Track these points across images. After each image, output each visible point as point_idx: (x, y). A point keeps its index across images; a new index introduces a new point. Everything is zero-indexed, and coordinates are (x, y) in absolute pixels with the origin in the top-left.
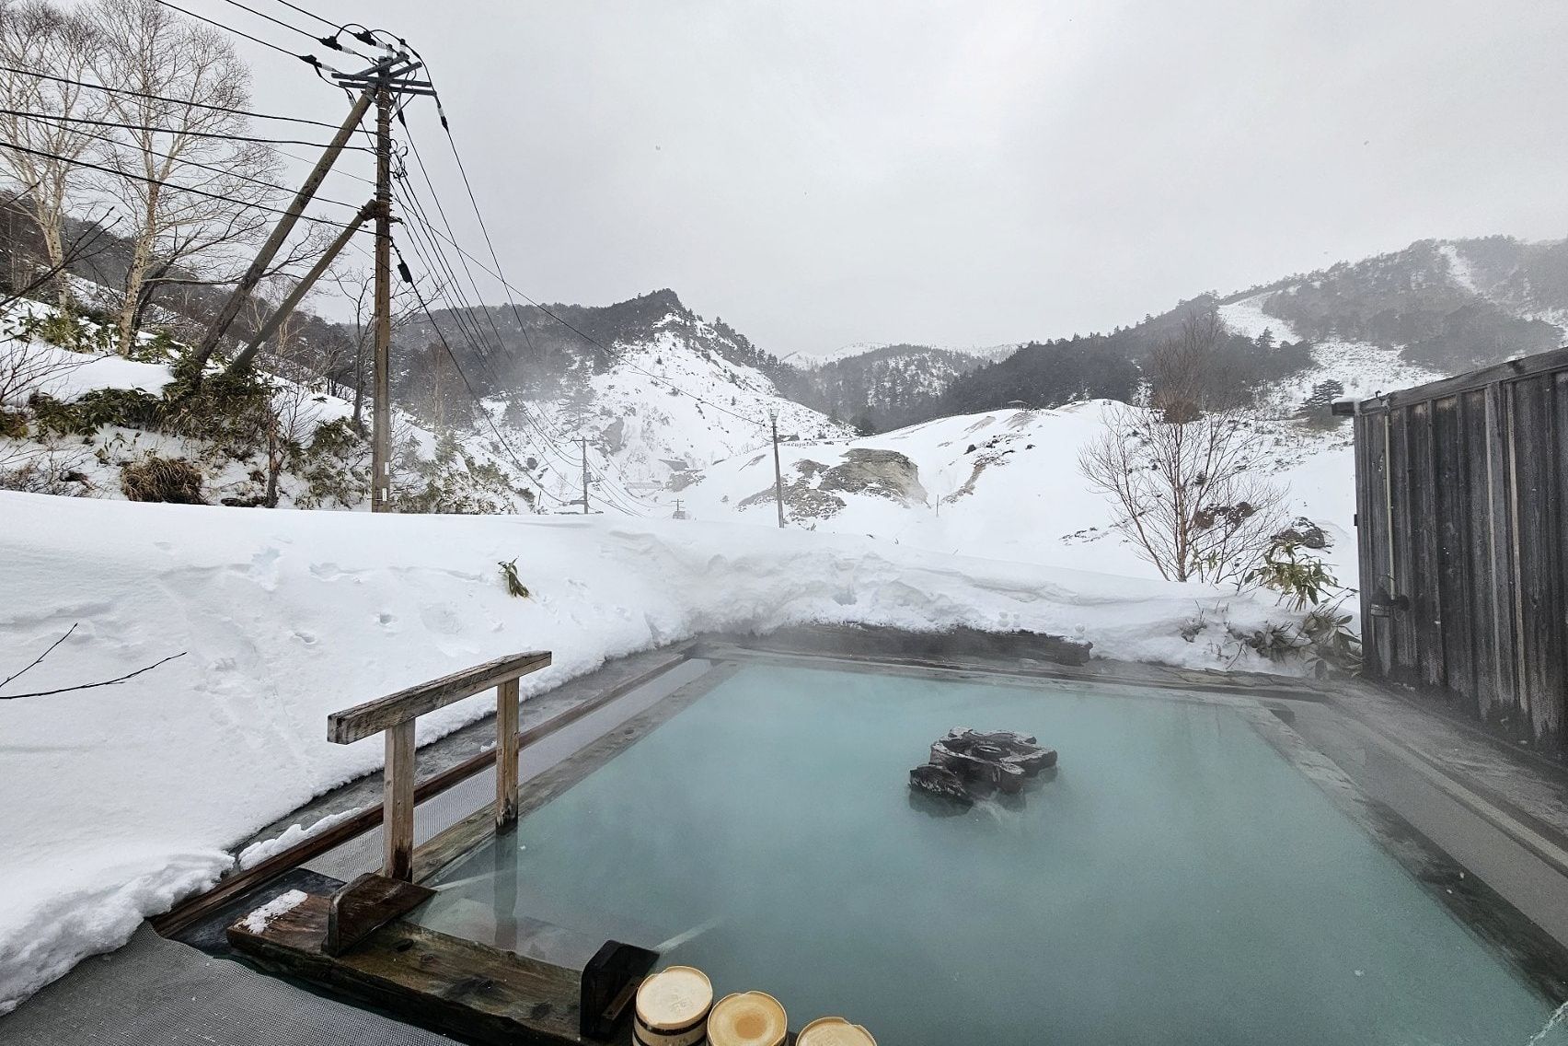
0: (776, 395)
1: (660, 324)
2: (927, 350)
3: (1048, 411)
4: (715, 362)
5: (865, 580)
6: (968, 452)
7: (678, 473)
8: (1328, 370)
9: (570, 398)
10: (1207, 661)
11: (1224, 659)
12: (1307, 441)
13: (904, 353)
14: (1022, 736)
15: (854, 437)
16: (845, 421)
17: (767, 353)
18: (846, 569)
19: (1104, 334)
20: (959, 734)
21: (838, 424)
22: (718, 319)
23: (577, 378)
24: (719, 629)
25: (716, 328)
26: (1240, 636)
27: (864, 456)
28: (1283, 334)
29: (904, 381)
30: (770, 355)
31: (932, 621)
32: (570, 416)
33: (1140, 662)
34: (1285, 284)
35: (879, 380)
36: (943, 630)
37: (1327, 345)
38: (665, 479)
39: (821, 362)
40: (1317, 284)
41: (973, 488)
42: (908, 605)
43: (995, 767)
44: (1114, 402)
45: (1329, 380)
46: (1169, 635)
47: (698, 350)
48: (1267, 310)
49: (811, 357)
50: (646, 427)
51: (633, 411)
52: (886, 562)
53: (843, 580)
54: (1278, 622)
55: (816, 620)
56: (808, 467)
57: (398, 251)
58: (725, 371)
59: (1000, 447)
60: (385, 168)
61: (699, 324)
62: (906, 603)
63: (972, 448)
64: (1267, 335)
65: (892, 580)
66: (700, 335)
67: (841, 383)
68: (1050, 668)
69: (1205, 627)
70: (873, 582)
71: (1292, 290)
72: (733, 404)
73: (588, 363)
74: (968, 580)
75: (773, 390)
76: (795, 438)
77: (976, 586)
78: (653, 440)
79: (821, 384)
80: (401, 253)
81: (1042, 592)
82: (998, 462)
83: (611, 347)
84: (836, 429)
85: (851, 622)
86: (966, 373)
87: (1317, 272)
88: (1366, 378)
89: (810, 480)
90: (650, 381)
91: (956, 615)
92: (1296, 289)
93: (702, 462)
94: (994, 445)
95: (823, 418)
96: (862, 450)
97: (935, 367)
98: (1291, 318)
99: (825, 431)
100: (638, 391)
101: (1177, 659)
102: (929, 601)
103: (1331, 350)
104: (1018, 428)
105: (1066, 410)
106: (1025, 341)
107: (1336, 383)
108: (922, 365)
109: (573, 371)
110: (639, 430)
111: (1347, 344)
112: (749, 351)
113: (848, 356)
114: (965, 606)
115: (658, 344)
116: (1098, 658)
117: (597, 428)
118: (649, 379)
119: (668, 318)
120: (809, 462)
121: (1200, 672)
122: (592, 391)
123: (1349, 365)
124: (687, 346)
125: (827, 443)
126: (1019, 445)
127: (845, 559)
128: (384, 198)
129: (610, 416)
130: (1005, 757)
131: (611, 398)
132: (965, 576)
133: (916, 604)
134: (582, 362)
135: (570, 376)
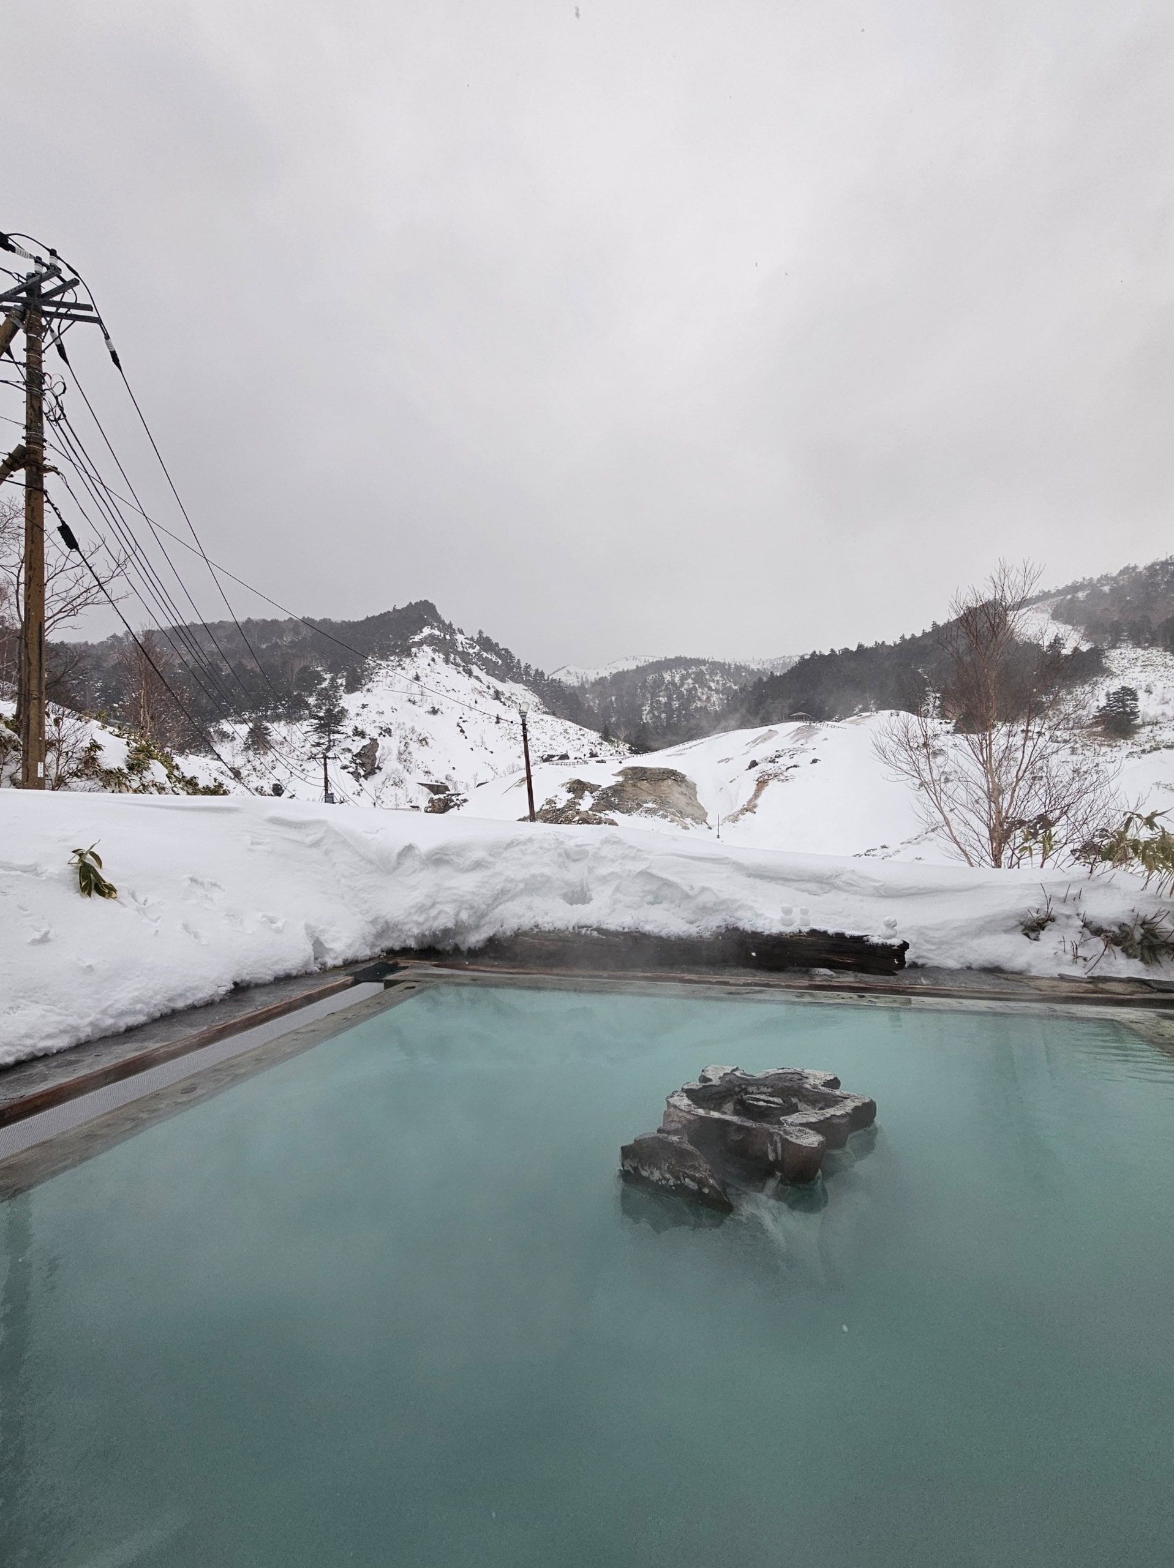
0: (545, 713)
1: (417, 638)
2: (703, 662)
3: (835, 724)
4: (477, 678)
5: (603, 871)
6: (750, 768)
7: (437, 797)
8: (1121, 677)
9: (320, 718)
10: (1059, 965)
11: (1080, 961)
12: (1104, 749)
13: (680, 666)
14: (816, 1076)
15: (628, 755)
16: (618, 738)
17: (534, 668)
18: (579, 859)
19: (889, 642)
20: (715, 1077)
21: (611, 742)
22: (480, 632)
23: (328, 697)
24: (412, 943)
25: (478, 642)
26: (1098, 932)
27: (637, 775)
28: (1073, 641)
29: (680, 696)
30: (537, 670)
31: (692, 923)
32: (320, 738)
33: (969, 968)
34: (1075, 588)
35: (654, 695)
36: (707, 935)
37: (1118, 651)
38: (424, 803)
39: (592, 677)
40: (1106, 589)
41: (755, 806)
42: (661, 903)
43: (771, 1135)
44: (902, 713)
45: (1123, 687)
46: (1007, 931)
47: (459, 666)
48: (1056, 616)
49: (581, 672)
50: (403, 748)
51: (388, 731)
52: (631, 847)
53: (575, 873)
54: (1148, 911)
55: (537, 926)
56: (578, 788)
57: (55, 509)
58: (489, 687)
59: (785, 761)
60: (36, 407)
61: (460, 638)
62: (657, 901)
63: (754, 764)
64: (1057, 642)
65: (638, 871)
66: (460, 649)
67: (613, 698)
68: (851, 979)
69: (1053, 920)
70: (613, 873)
71: (1081, 595)
72: (498, 722)
73: (339, 681)
74: (739, 867)
75: (541, 707)
76: (565, 757)
77: (749, 876)
78: (411, 763)
79: (593, 700)
80: (61, 510)
81: (838, 882)
82: (782, 777)
83: (365, 663)
84: (609, 747)
85: (583, 927)
86: (745, 685)
87: (1106, 576)
88: (1160, 685)
89: (581, 801)
90: (406, 699)
91: (724, 913)
92: (1085, 594)
93: (464, 784)
94: (777, 760)
95: (594, 736)
96: (636, 768)
97: (713, 681)
98: (1081, 624)
99: (597, 750)
100: (394, 710)
101: (1018, 963)
102: (687, 897)
103: (1123, 656)
104: (802, 741)
105: (852, 722)
106: (807, 653)
107: (1130, 690)
108: (699, 679)
109: (322, 689)
110: (395, 753)
111: (1139, 650)
112: (514, 666)
113: (621, 670)
114: (735, 901)
115: (415, 659)
116: (914, 966)
117: (349, 750)
118: (405, 697)
119: (427, 631)
120: (579, 782)
121: (1052, 979)
122: (343, 712)
123: (1142, 672)
124: (447, 661)
125: (598, 762)
126: (803, 759)
127: (577, 846)
128: (35, 443)
129: (363, 737)
130: (788, 1114)
131: (365, 717)
132: (735, 863)
133: (672, 902)
134: (333, 680)
135: (319, 694)
